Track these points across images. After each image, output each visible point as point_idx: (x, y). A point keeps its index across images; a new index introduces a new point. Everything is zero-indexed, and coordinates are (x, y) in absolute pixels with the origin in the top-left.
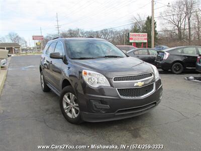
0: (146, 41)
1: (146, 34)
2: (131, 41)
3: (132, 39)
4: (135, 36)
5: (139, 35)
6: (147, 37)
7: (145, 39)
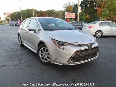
0: (75, 18)
1: (75, 13)
2: (66, 17)
3: (67, 16)
4: (69, 14)
5: (71, 14)
6: (75, 15)
7: (74, 16)
